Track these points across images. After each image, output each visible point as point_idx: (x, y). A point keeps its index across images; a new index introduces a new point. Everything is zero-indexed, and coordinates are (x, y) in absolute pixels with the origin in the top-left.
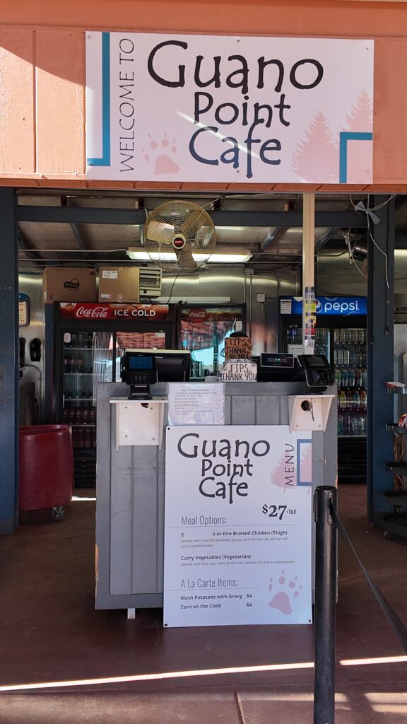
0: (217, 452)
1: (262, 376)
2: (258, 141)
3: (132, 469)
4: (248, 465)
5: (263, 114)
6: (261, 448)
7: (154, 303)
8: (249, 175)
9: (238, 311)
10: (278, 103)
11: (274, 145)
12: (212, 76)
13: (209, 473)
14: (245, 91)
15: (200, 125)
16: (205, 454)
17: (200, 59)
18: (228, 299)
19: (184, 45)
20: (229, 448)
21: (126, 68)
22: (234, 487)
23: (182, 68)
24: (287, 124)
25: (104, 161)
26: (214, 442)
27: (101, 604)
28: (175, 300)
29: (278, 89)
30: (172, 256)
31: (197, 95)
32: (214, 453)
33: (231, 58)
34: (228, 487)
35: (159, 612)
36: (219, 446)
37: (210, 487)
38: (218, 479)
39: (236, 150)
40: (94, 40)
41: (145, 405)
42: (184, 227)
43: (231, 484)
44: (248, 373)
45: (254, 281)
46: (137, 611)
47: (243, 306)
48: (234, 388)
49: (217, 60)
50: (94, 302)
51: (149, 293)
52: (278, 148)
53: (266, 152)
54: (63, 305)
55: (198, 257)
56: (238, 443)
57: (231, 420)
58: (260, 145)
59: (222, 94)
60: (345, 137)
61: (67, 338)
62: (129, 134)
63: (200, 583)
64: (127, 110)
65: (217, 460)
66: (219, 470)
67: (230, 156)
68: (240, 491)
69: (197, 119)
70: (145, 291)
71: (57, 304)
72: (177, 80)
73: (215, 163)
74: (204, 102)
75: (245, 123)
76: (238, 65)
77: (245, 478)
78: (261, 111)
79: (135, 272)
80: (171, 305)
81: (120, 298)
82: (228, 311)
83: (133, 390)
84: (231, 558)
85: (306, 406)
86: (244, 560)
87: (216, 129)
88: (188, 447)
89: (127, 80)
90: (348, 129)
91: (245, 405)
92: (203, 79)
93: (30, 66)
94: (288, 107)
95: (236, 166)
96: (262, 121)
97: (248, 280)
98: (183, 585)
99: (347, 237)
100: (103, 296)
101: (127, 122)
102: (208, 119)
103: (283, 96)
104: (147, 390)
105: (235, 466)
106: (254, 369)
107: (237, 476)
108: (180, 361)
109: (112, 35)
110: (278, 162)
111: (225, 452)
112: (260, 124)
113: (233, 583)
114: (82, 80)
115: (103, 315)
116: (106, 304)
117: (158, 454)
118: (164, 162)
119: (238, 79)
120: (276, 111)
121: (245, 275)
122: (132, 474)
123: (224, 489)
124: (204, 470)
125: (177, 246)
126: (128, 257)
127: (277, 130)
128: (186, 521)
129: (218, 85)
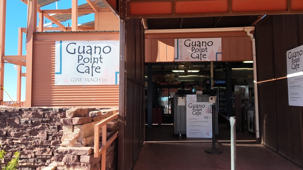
1: (203, 93)
3: (180, 110)
5: (203, 50)
6: (203, 106)
7: (177, 82)
8: (201, 60)
9: (197, 83)
12: (195, 44)
15: (193, 52)
16: (193, 107)
17: (193, 42)
18: (194, 80)
19: (190, 40)
20: (198, 106)
21: (181, 44)
23: (190, 44)
25: (178, 58)
27: (175, 133)
29: (205, 46)
31: (192, 48)
32: (195, 107)
33: (198, 42)
35: (186, 135)
36: (196, 106)
37: (194, 113)
39: (199, 56)
40: (176, 40)
41: (182, 98)
42: (186, 66)
44: (201, 93)
45: (200, 76)
46: (182, 135)
47: (198, 82)
48: (198, 96)
49: (195, 42)
51: (176, 79)
54: (157, 82)
55: (189, 71)
57: (198, 101)
59: (196, 47)
60: (217, 53)
61: (158, 89)
62: (181, 54)
64: (181, 51)
67: (198, 57)
69: (192, 52)
70: (175, 79)
71: (156, 82)
72: (189, 45)
73: (195, 58)
74: (193, 49)
75: (200, 52)
76: (199, 43)
77: (201, 111)
79: (174, 75)
80: (181, 82)
81: (170, 80)
82: (194, 83)
83: (181, 95)
85: (212, 99)
87: (195, 53)
88: (190, 106)
89: (181, 46)
90: (217, 52)
91: (201, 99)
93: (166, 45)
97: (199, 76)
99: (222, 66)
100: (166, 80)
101: (181, 52)
102: (194, 51)
104: (183, 95)
106: (202, 92)
108: (188, 91)
109: (179, 39)
113: (199, 130)
114: (174, 46)
115: (166, 84)
116: (167, 82)
117: (185, 107)
118: (187, 58)
119: (199, 45)
120: (205, 50)
122: (180, 111)
126: (172, 72)
127: (205, 53)
128: (190, 119)
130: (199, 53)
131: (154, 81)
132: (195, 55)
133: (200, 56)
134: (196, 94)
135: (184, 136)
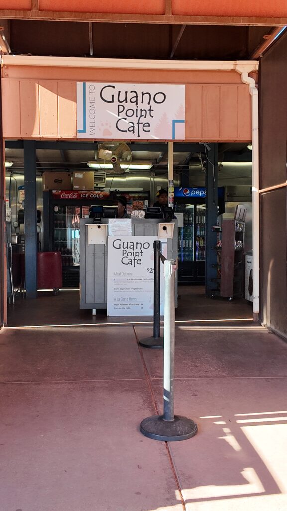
0: (129, 247)
2: (142, 123)
3: (94, 253)
4: (141, 252)
7: (101, 191)
8: (138, 136)
10: (149, 109)
11: (148, 125)
12: (124, 99)
13: (125, 255)
14: (136, 104)
15: (119, 118)
16: (124, 247)
17: (119, 92)
18: (141, 189)
19: (114, 87)
21: (92, 96)
22: (136, 261)
24: (152, 117)
25: (84, 131)
26: (127, 243)
28: (113, 189)
29: (149, 104)
30: (110, 166)
31: (119, 106)
32: (127, 247)
33: (131, 92)
34: (133, 261)
35: (106, 310)
37: (126, 261)
38: (129, 258)
39: (133, 127)
40: (80, 85)
41: (99, 227)
43: (134, 260)
44: (141, 215)
45: (156, 179)
48: (135, 221)
50: (70, 190)
51: (99, 186)
52: (149, 126)
53: (145, 128)
54: (54, 191)
56: (137, 243)
57: (134, 234)
58: (143, 124)
60: (174, 122)
61: (56, 209)
62: (93, 121)
63: (122, 299)
64: (92, 112)
65: (128, 250)
66: (129, 254)
68: (138, 262)
69: (118, 116)
70: (97, 184)
71: (51, 191)
72: (111, 100)
73: (126, 131)
74: (121, 109)
75: (137, 116)
77: (140, 257)
78: (142, 112)
80: (111, 192)
81: (84, 188)
82: (140, 195)
83: (95, 220)
84: (134, 289)
85: (165, 228)
86: (139, 290)
87: (125, 119)
88: (117, 244)
89: (92, 100)
90: (176, 119)
91: (140, 227)
92: (121, 100)
94: (153, 110)
95: (133, 133)
96: (143, 116)
97: (152, 179)
98: (115, 300)
100: (75, 187)
101: (92, 116)
102: (123, 115)
103: (151, 106)
104: (100, 220)
105: (136, 252)
106: (144, 213)
107: (137, 257)
109: (86, 83)
110: (149, 131)
111: (132, 247)
112: (142, 117)
113: (135, 299)
114: (75, 100)
115: (75, 197)
116: (77, 191)
117: (105, 247)
120: (148, 112)
121: (150, 176)
122: (94, 255)
123: (131, 262)
124: (123, 254)
125: (113, 161)
126: (88, 166)
128: (116, 274)
129: (126, 102)
130: (135, 120)
131: (47, 187)
132: (125, 124)
133: (136, 127)
134: (130, 218)
135: (102, 314)
